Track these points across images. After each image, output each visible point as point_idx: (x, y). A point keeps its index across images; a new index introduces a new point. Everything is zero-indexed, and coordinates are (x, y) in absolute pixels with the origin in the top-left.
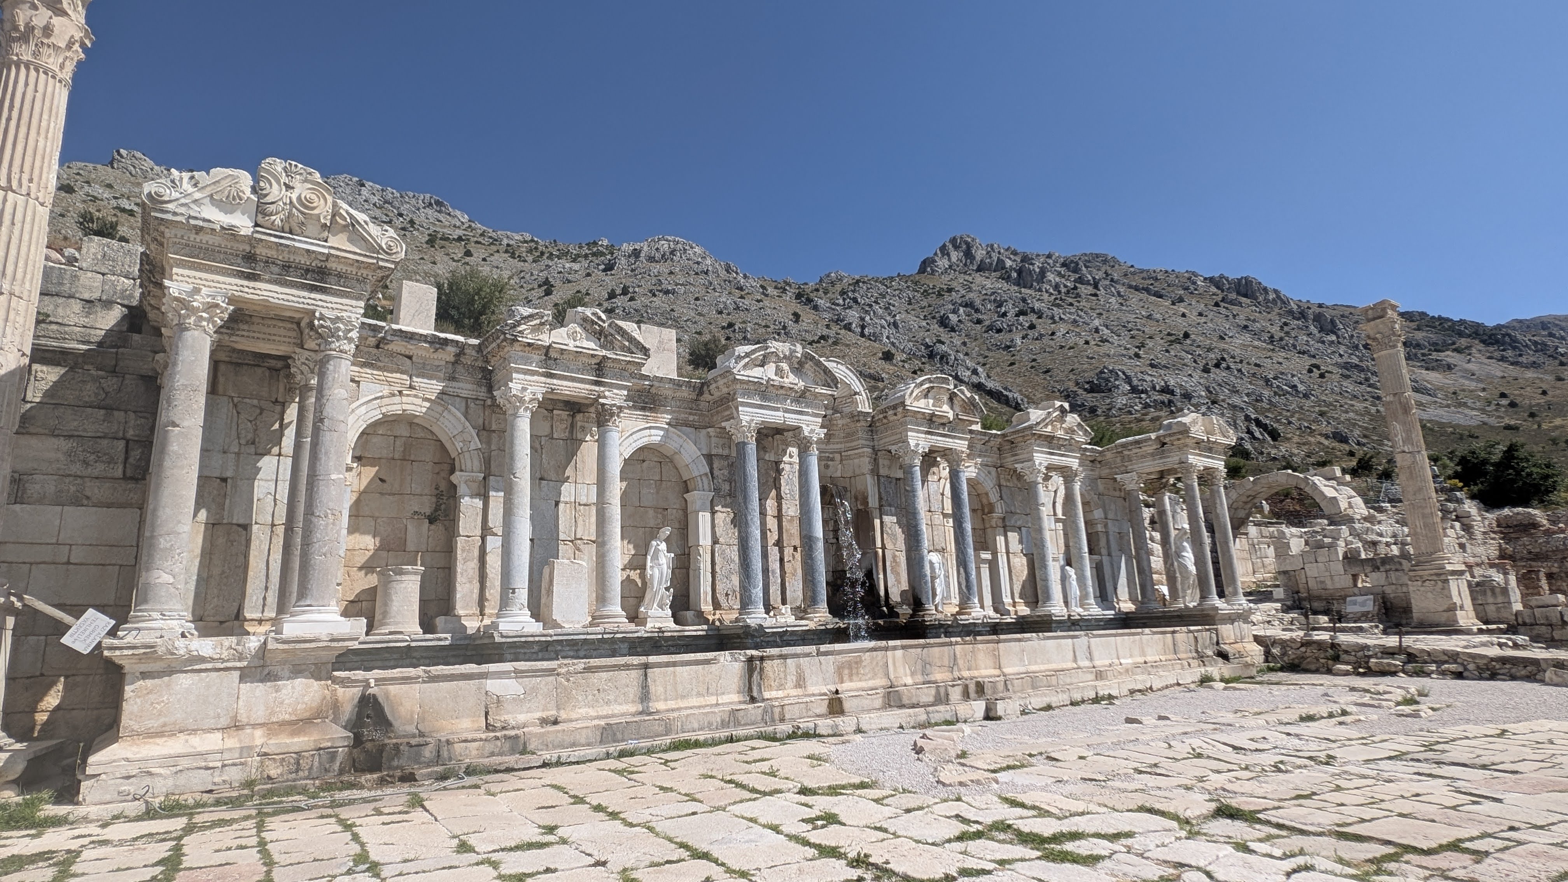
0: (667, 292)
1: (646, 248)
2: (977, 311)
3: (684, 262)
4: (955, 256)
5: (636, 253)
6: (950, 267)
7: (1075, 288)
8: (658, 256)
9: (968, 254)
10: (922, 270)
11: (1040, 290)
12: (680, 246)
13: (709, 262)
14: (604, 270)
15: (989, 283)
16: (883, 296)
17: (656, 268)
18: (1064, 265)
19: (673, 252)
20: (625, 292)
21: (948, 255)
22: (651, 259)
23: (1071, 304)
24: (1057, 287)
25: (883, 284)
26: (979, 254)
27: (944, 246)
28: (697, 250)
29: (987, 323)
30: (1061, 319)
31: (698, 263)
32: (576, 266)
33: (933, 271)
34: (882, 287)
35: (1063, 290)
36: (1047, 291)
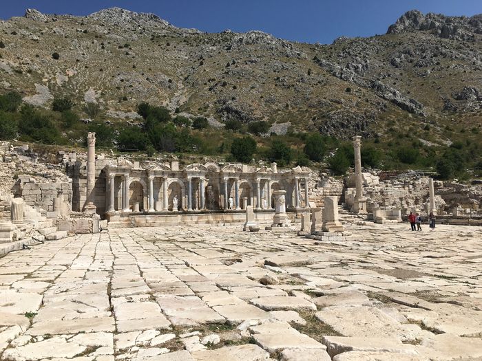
0: (252, 62)
1: (245, 38)
2: (411, 55)
3: (262, 44)
4: (407, 23)
5: (241, 40)
6: (404, 29)
7: (473, 36)
8: (250, 41)
9: (415, 21)
10: (389, 32)
11: (453, 39)
12: (260, 35)
13: (274, 43)
14: (227, 50)
15: (424, 36)
16: (364, 49)
17: (250, 48)
18: (470, 23)
19: (257, 39)
20: (234, 63)
21: (404, 22)
22: (247, 43)
23: (468, 47)
24: (462, 36)
25: (365, 42)
26: (421, 20)
27: (402, 17)
28: (269, 37)
29: (415, 62)
30: (456, 57)
31: (269, 44)
32: (214, 48)
33: (395, 32)
34: (364, 44)
35: (466, 38)
36: (457, 39)
